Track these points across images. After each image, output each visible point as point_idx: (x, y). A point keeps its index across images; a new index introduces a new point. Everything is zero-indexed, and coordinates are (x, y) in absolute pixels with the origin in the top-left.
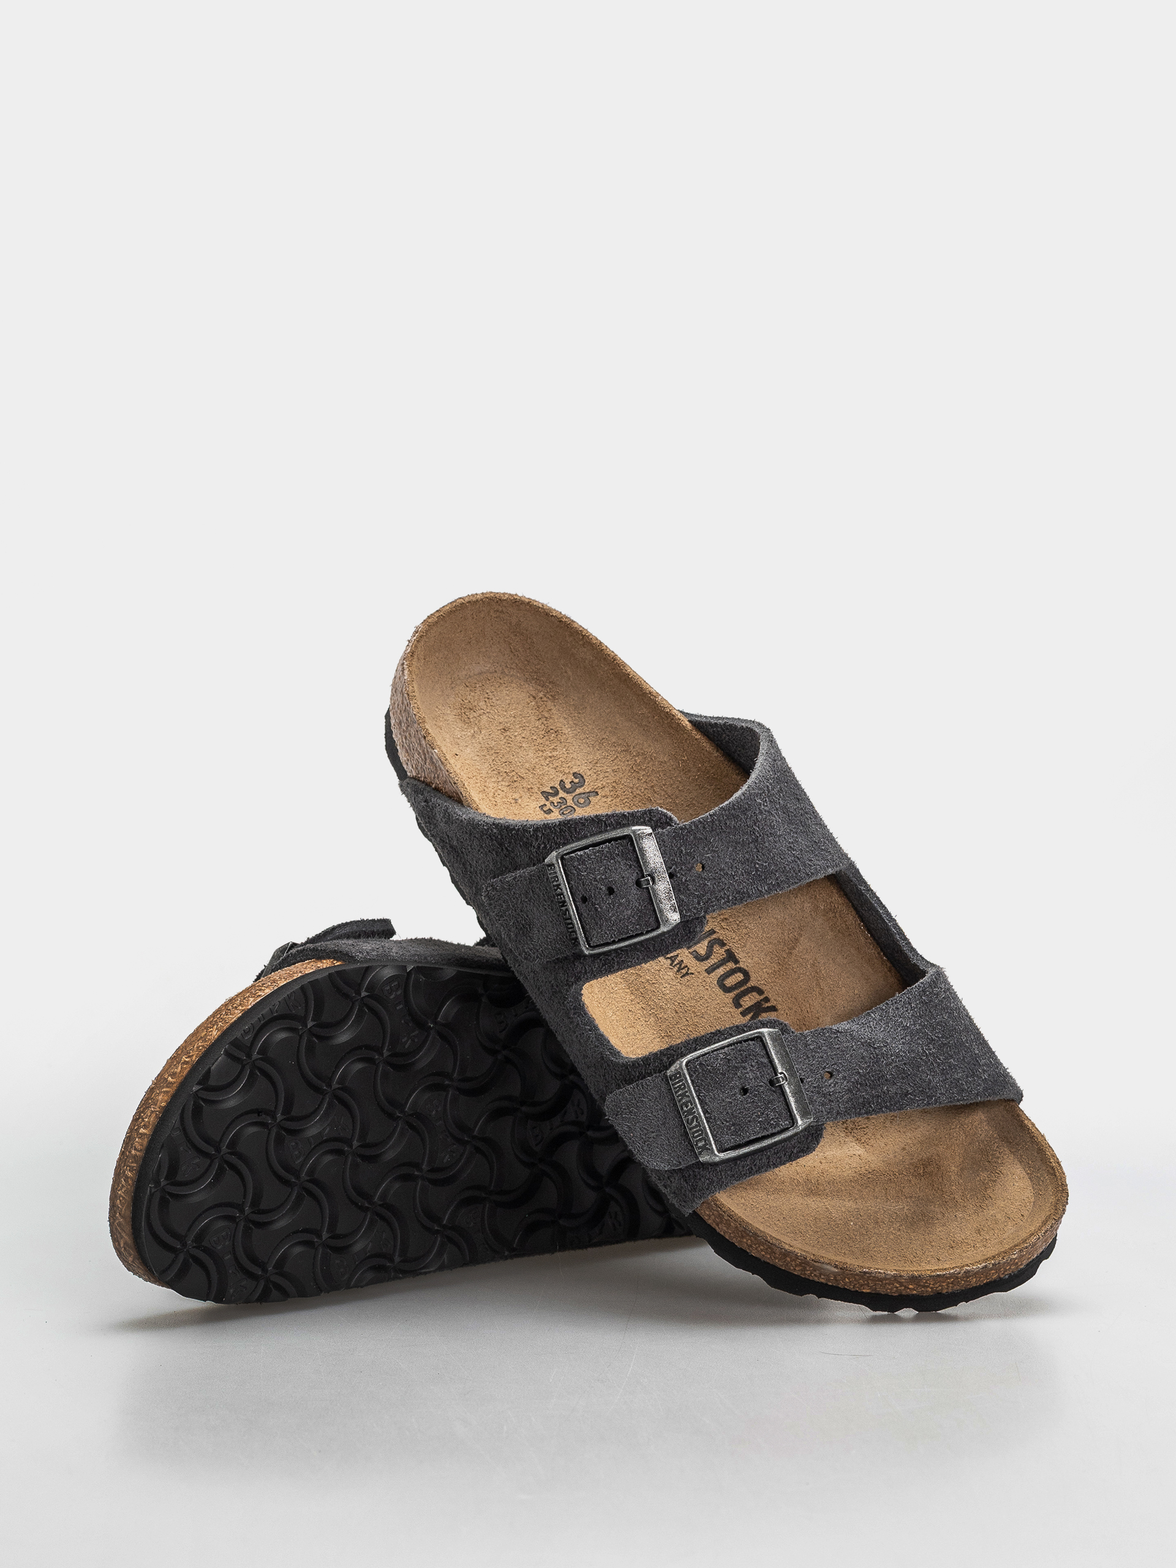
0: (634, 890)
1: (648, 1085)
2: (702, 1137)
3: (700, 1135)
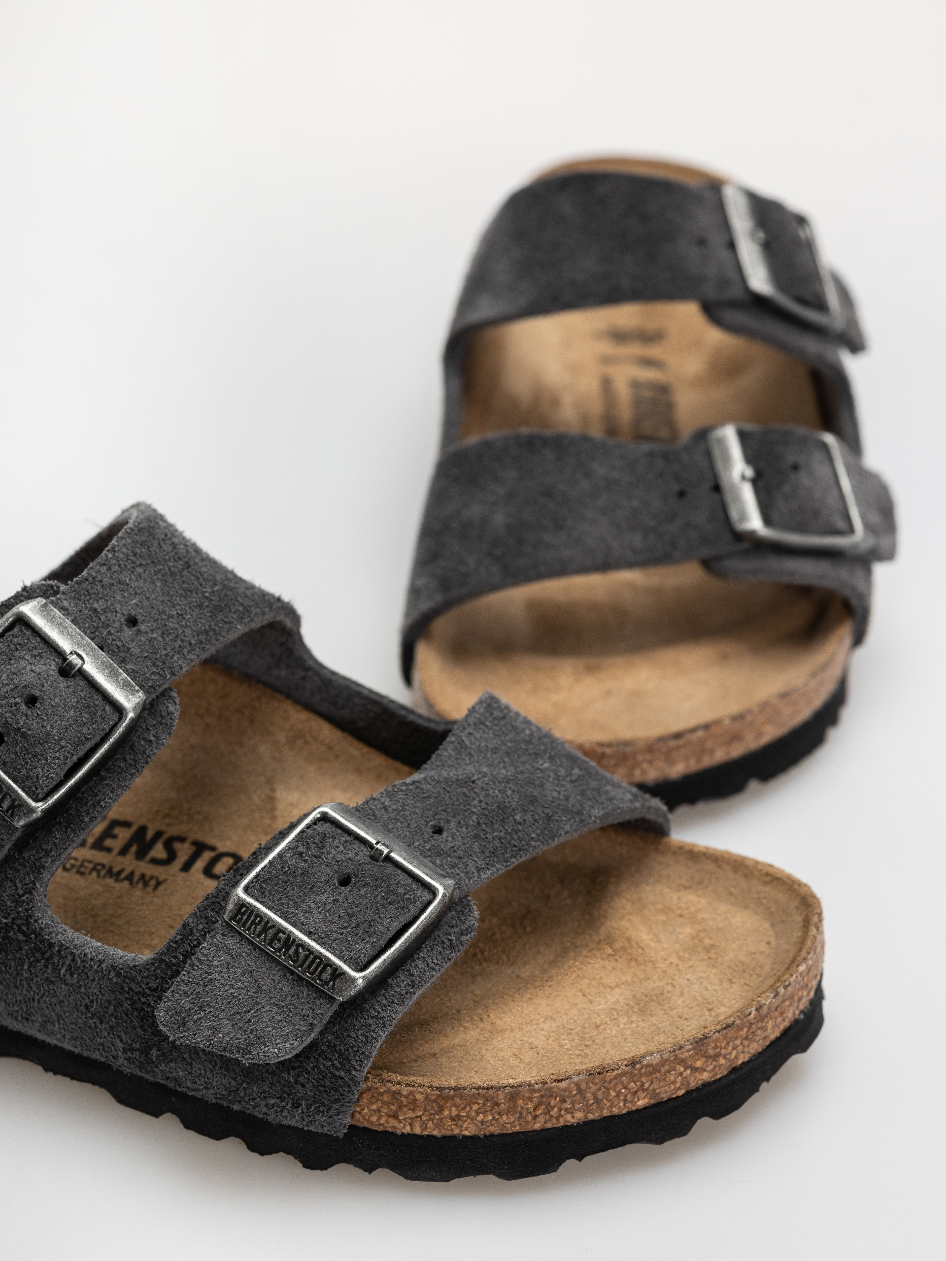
0: (62, 683)
1: (206, 955)
2: (322, 966)
3: (318, 965)
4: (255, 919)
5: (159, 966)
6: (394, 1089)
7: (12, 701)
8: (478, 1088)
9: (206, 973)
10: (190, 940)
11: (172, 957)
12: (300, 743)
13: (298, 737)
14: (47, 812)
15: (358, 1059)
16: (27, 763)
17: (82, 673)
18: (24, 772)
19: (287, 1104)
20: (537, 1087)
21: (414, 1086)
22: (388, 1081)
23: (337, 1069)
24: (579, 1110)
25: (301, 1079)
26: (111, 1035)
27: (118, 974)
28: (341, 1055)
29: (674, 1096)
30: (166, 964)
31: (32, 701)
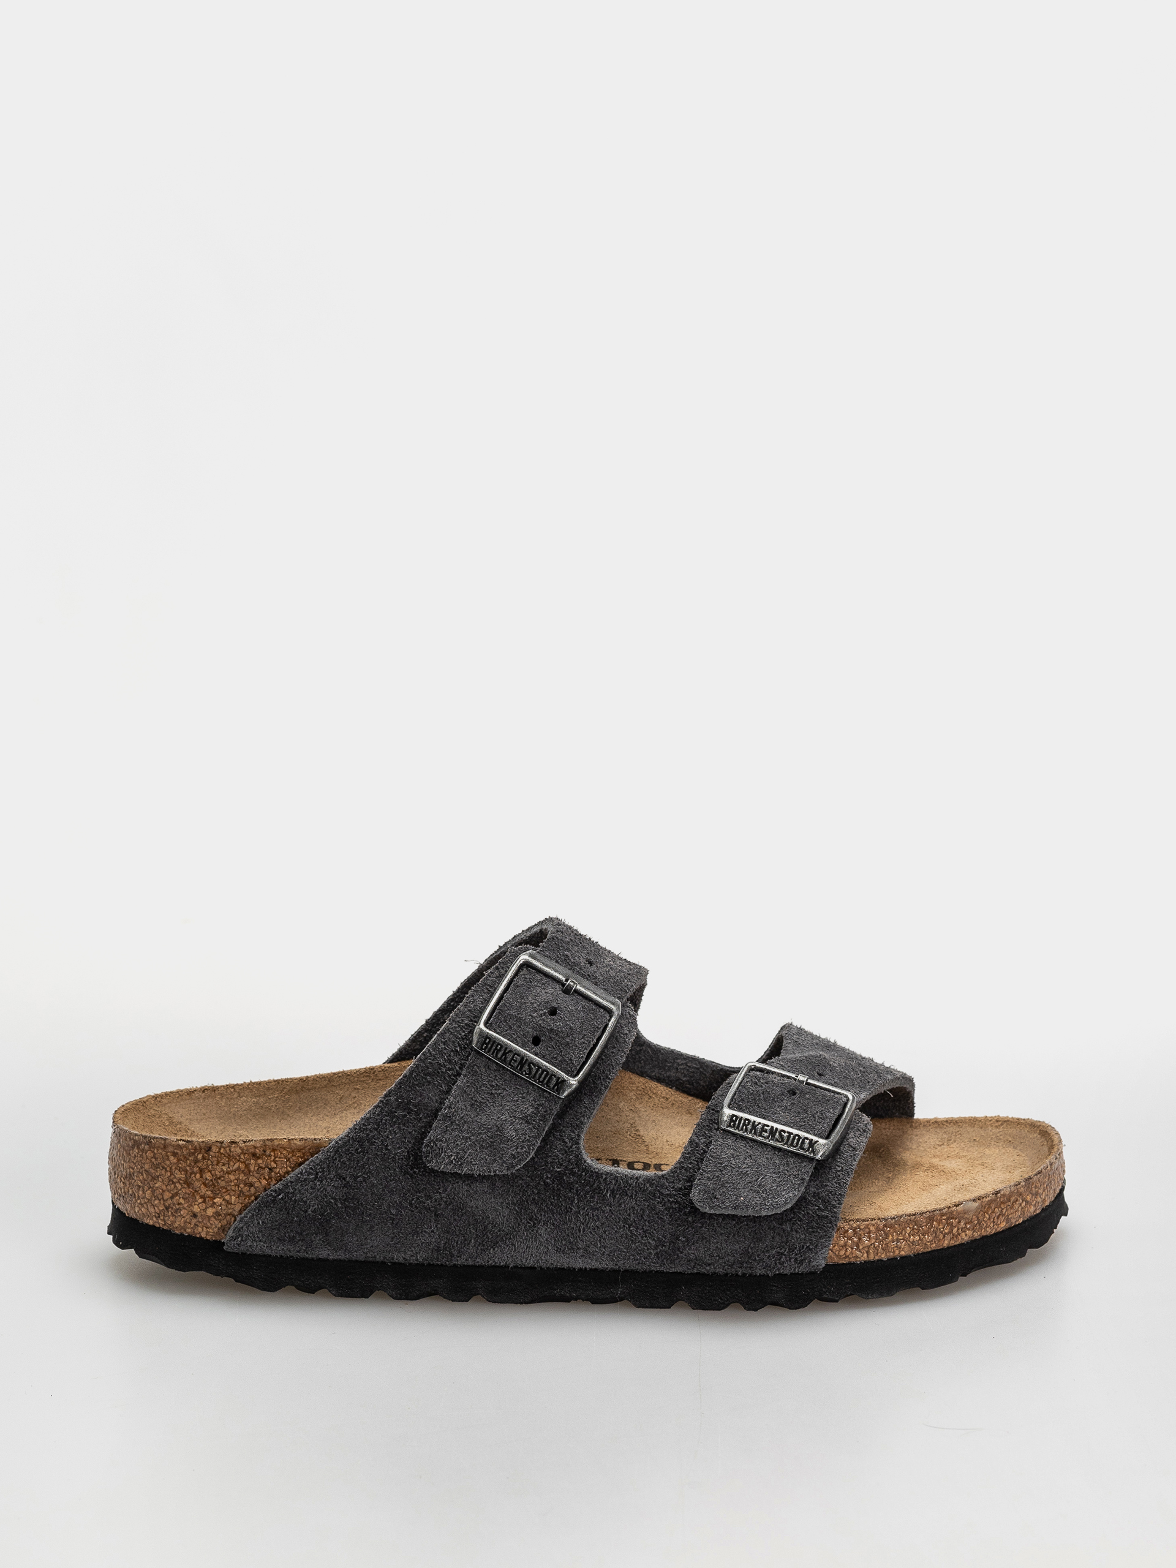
2: (801, 1140)
3: (798, 1140)
4: (745, 1122)
5: (680, 1172)
6: (855, 1225)
7: (541, 1012)
8: (910, 1215)
9: (719, 1163)
10: (698, 1150)
11: (689, 1163)
12: (646, 1098)
13: (643, 1094)
14: (582, 1083)
15: (836, 1199)
16: (561, 1052)
17: (577, 992)
18: (560, 1058)
19: (785, 1251)
20: (944, 1211)
21: (868, 1221)
22: (850, 1220)
23: (822, 1211)
24: (969, 1229)
25: (795, 1227)
26: (644, 1238)
27: (651, 1185)
28: (823, 1201)
29: (1017, 1223)
30: (685, 1170)
31: (553, 1012)
